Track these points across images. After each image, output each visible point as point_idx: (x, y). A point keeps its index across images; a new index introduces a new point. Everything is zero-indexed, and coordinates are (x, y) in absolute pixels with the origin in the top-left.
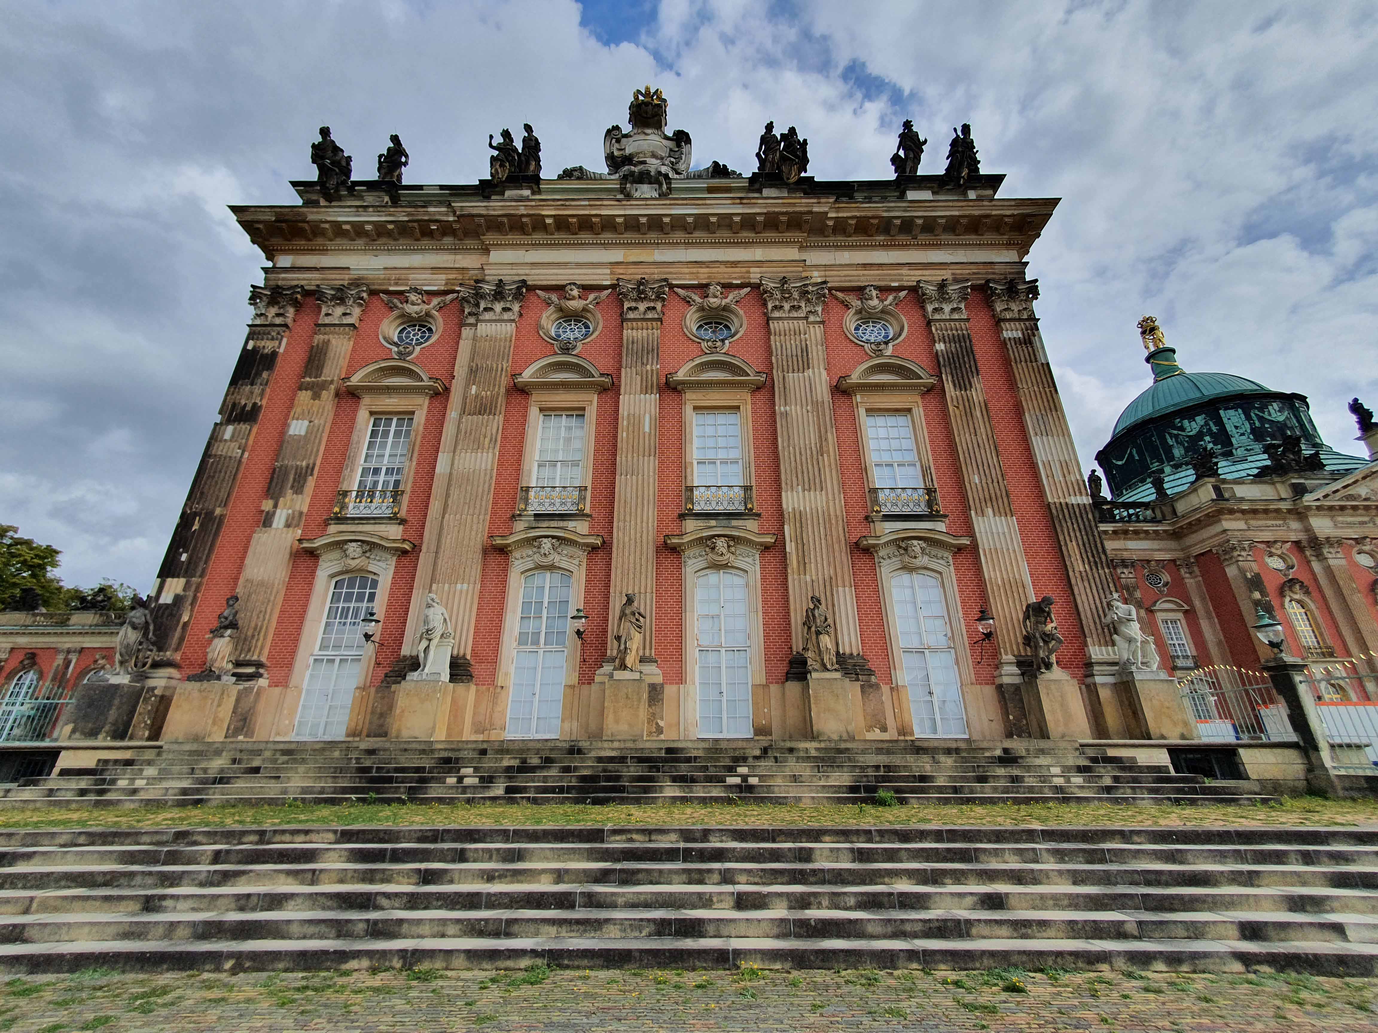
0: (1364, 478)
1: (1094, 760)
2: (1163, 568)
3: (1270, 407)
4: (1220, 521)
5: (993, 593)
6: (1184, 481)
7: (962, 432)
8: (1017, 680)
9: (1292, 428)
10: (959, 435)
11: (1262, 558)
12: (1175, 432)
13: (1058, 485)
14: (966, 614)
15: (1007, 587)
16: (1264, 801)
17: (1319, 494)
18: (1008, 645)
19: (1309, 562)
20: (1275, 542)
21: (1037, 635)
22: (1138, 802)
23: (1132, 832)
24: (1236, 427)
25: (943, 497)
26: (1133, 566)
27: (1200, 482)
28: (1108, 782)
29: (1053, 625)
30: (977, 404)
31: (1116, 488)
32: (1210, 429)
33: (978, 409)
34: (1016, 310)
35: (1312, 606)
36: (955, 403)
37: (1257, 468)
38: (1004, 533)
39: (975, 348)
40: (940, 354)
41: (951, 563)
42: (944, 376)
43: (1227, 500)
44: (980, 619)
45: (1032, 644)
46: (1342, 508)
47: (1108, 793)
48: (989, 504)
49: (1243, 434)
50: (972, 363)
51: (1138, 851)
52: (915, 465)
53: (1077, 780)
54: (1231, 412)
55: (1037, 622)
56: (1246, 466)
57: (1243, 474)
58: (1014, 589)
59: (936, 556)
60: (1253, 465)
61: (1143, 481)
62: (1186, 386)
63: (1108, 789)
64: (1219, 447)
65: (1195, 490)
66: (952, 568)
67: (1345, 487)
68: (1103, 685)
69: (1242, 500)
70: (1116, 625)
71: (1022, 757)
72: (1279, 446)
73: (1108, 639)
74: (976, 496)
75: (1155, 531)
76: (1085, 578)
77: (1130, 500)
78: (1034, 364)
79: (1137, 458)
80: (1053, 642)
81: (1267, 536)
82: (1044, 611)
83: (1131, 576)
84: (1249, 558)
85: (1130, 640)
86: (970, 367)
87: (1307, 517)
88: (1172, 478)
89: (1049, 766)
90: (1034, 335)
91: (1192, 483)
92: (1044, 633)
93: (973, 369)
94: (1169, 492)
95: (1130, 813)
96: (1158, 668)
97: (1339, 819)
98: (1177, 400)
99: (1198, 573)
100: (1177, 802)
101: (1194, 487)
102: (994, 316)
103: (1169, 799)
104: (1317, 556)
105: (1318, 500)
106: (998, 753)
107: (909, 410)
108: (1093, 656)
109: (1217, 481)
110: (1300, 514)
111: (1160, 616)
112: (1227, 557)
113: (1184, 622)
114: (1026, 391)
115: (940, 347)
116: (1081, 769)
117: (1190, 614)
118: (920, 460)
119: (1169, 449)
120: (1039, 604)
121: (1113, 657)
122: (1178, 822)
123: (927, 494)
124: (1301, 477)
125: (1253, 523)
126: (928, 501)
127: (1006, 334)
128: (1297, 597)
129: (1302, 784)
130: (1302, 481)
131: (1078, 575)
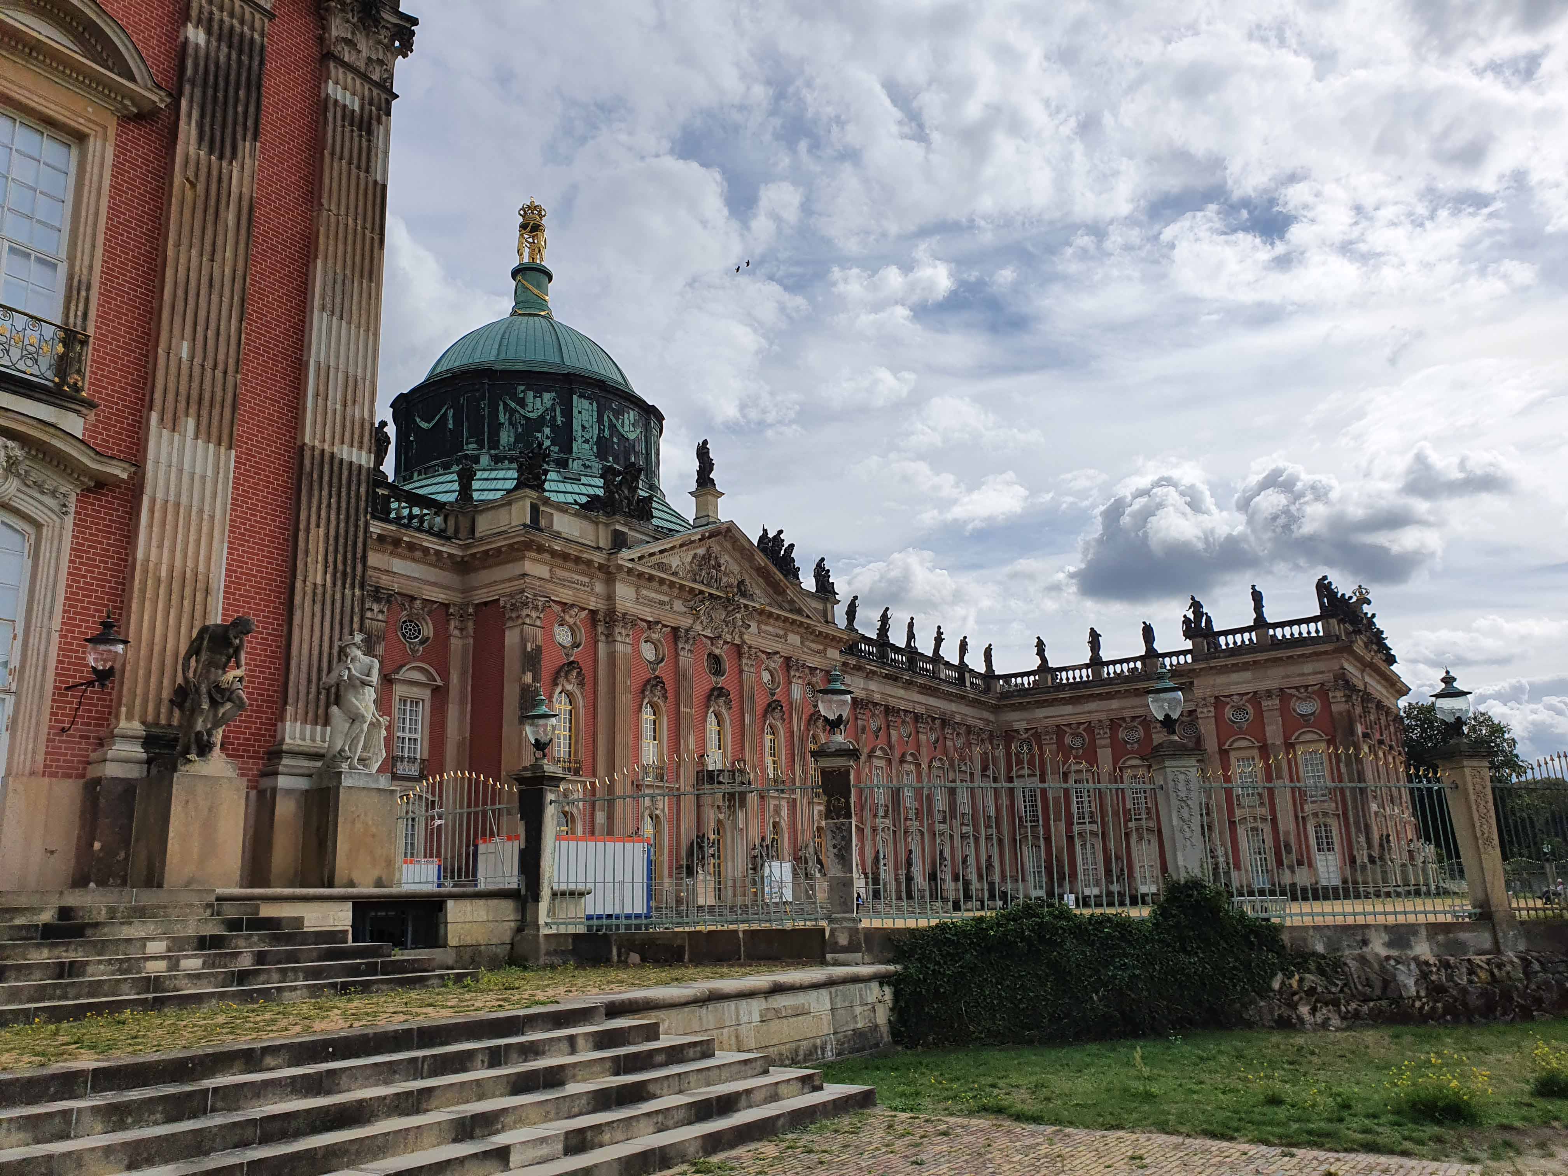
0: (681, 546)
1: (234, 925)
2: (429, 613)
3: (626, 415)
4: (523, 558)
5: (143, 591)
6: (500, 485)
7: (185, 241)
8: (134, 772)
9: (637, 454)
10: (178, 245)
11: (552, 626)
12: (513, 405)
13: (329, 416)
14: (68, 623)
15: (176, 586)
16: (459, 978)
17: (634, 553)
18: (138, 701)
19: (596, 642)
20: (573, 606)
21: (204, 689)
22: (286, 994)
23: (266, 1050)
24: (583, 427)
25: (99, 363)
26: (389, 602)
27: (520, 493)
28: (246, 962)
29: (239, 673)
30: (234, 197)
31: (404, 467)
32: (554, 418)
33: (233, 207)
34: (365, 53)
35: (580, 702)
36: (190, 174)
37: (588, 496)
38: (203, 477)
39: (266, 83)
40: (191, 50)
41: (72, 509)
42: (184, 103)
43: (541, 530)
44: (94, 640)
45: (188, 704)
46: (651, 578)
47: (240, 984)
48: (192, 410)
49: (586, 441)
50: (252, 109)
51: (266, 1083)
52: (54, 267)
53: (193, 964)
54: (585, 403)
55: (210, 664)
56: (576, 488)
57: (570, 498)
58: (188, 592)
59: (39, 487)
60: (584, 490)
61: (447, 467)
62: (547, 338)
63: (242, 977)
64: (557, 449)
65: (509, 503)
66: (69, 521)
67: (661, 552)
68: (289, 792)
69: (558, 535)
70: (342, 688)
71: (96, 925)
72: (619, 473)
73: (321, 711)
74: (172, 386)
75: (438, 553)
76: (319, 597)
77: (421, 492)
78: (362, 175)
79: (451, 426)
80: (228, 705)
81: (566, 595)
82: (230, 644)
83: (380, 617)
84: (538, 623)
85: (355, 718)
86: (246, 113)
87: (614, 581)
88: (486, 475)
89: (144, 940)
90: (379, 122)
91: (509, 491)
92: (217, 686)
93: (250, 123)
94: (475, 495)
95: (268, 1016)
96: (379, 770)
97: (540, 996)
98: (530, 356)
99: (471, 632)
100: (344, 989)
101: (509, 498)
102: (321, 40)
103: (334, 985)
104: (607, 636)
105: (632, 560)
106: (47, 917)
107: (80, 138)
108: (288, 740)
109: (538, 498)
110: (608, 574)
111: (400, 690)
112: (514, 615)
113: (428, 704)
114: (333, 219)
115: (196, 35)
116: (203, 943)
117: (439, 694)
118: (71, 259)
119: (496, 428)
120: (225, 629)
121: (320, 745)
122: (342, 1024)
123: (65, 343)
124: (625, 524)
125: (559, 573)
126: (62, 358)
127: (334, 90)
128: (569, 687)
129: (502, 951)
130: (625, 529)
131: (309, 589)
